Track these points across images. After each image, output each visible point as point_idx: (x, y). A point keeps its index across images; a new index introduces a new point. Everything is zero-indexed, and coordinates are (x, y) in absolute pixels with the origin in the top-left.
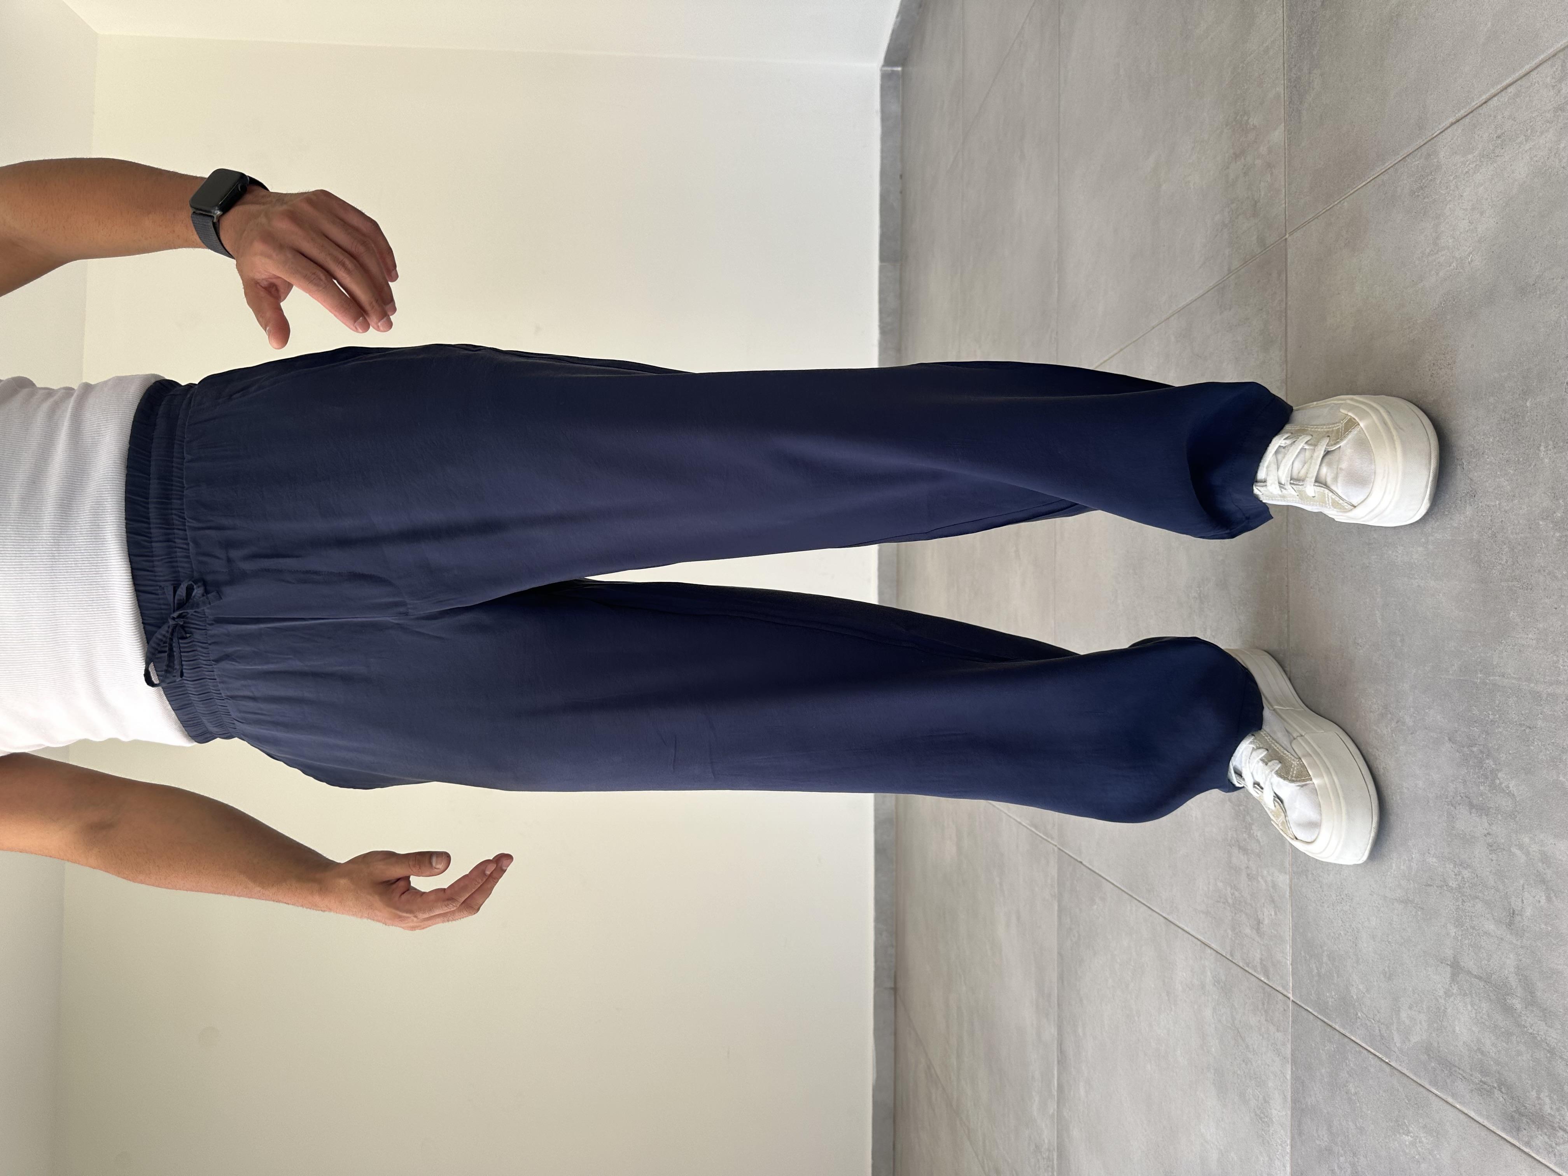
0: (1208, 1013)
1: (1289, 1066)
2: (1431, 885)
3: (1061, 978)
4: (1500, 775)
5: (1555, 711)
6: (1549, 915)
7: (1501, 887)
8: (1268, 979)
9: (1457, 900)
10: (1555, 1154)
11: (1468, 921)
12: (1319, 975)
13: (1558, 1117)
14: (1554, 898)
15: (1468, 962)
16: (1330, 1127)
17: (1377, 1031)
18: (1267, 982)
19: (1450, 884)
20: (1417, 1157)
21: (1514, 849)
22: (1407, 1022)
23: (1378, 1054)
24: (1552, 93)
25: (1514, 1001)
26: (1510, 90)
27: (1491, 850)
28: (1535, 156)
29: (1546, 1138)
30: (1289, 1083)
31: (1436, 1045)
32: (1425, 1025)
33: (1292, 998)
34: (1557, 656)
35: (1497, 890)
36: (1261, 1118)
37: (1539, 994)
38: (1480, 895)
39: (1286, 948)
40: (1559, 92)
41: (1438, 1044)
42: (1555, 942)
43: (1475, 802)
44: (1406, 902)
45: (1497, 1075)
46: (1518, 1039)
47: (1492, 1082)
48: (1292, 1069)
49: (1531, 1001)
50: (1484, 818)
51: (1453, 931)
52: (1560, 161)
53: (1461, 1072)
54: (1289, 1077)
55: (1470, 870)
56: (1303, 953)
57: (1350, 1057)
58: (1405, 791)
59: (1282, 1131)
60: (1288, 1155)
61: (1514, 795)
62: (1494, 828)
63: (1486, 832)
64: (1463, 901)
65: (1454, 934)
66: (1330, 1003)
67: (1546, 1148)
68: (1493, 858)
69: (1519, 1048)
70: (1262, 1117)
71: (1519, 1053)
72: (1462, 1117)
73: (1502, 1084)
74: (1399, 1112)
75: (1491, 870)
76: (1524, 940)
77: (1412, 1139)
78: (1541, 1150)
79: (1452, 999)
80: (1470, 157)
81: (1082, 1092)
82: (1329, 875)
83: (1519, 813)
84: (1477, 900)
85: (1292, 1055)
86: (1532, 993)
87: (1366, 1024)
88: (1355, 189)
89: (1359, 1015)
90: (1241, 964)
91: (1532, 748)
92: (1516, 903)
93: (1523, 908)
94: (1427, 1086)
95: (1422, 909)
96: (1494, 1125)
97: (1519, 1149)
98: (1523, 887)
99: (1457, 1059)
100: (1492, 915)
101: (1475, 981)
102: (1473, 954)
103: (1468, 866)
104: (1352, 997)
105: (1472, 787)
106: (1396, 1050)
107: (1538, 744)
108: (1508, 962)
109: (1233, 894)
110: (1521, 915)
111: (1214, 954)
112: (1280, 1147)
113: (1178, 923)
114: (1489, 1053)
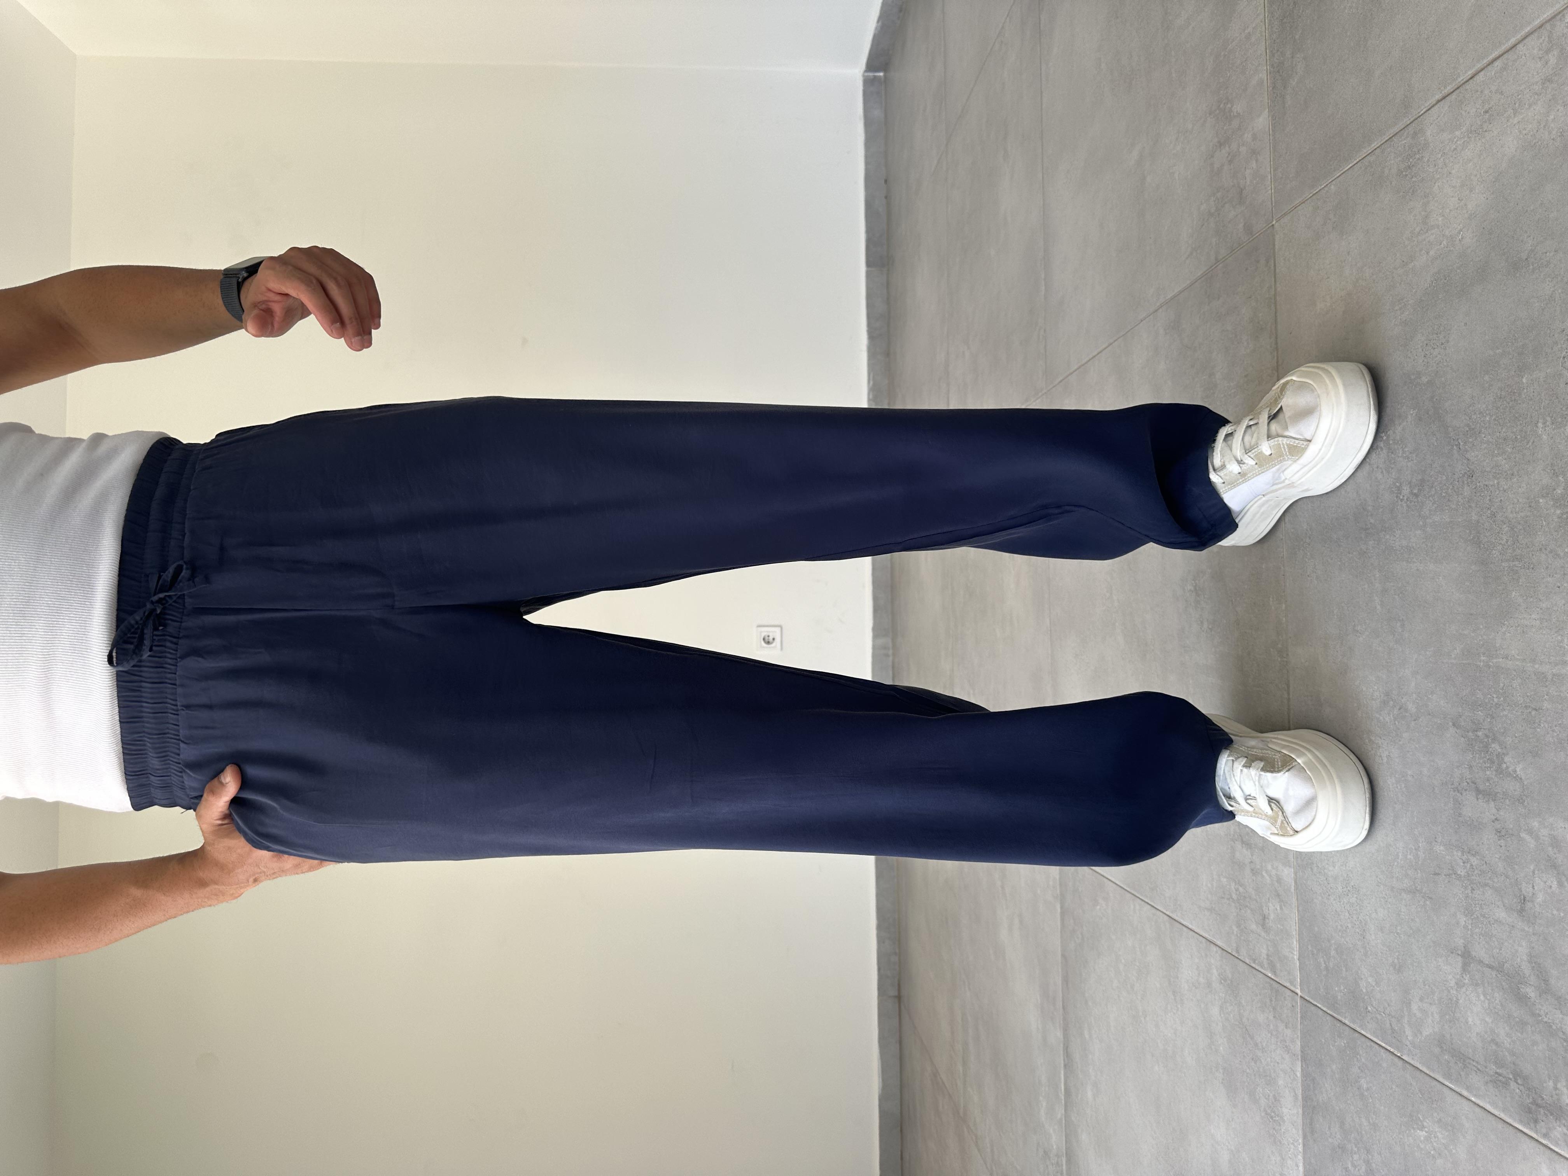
0: (1215, 1011)
1: (1299, 1063)
2: (1439, 874)
3: (1066, 980)
4: (1506, 759)
5: (1560, 692)
6: (1561, 901)
7: (1511, 873)
8: (1275, 973)
9: (1466, 888)
11: (1478, 909)
12: (1327, 968)
15: (1479, 951)
16: (1342, 1124)
17: (1388, 1025)
18: (1274, 978)
19: (1459, 872)
20: (1432, 1152)
21: (1523, 835)
22: (1419, 1015)
23: (1389, 1048)
24: (1539, 65)
25: (1527, 990)
26: (1498, 64)
27: (1500, 836)
28: (1525, 129)
30: (1300, 1081)
31: (1448, 1036)
32: (1437, 1017)
33: (1300, 994)
35: (1507, 876)
36: (1272, 1117)
37: (1553, 981)
38: (1489, 882)
39: (1293, 942)
40: (1547, 63)
41: (1451, 1035)
43: (1481, 787)
44: (1413, 891)
45: (1512, 1067)
46: (1533, 1028)
47: (1508, 1073)
48: (1302, 1066)
49: (1545, 989)
50: (1492, 804)
51: (1463, 920)
52: (1550, 133)
53: (1474, 1064)
54: (1299, 1074)
55: (1478, 857)
56: (1309, 947)
57: (1361, 1052)
58: (1410, 778)
59: (1294, 1129)
60: (1301, 1154)
61: (1521, 779)
62: (1502, 813)
63: (1494, 818)
64: (1473, 889)
65: (1464, 923)
66: (1339, 997)
68: (1502, 845)
69: (1534, 1038)
70: (1272, 1116)
71: (1534, 1043)
72: (1477, 1110)
73: (1517, 1075)
74: (1413, 1106)
75: (1500, 857)
76: (1536, 926)
77: (1426, 1134)
78: (1560, 1142)
79: (1464, 989)
80: (1458, 133)
81: (1090, 1094)
82: (1334, 867)
83: (1527, 797)
84: (1487, 888)
85: (1302, 1052)
86: (1546, 981)
87: (1376, 1018)
88: (1342, 172)
89: (1369, 1008)
90: (1247, 961)
91: (1539, 730)
92: (1527, 890)
93: (1534, 894)
94: (1441, 1080)
95: (1431, 898)
96: (1511, 1116)
97: (1537, 1140)
98: (1534, 872)
99: (1470, 1051)
100: (1503, 902)
101: (1487, 970)
102: (1484, 942)
103: (1477, 853)
104: (1362, 990)
105: (1478, 772)
106: (1408, 1043)
107: (1544, 726)
108: (1520, 949)
109: (1237, 890)
110: (1532, 901)
111: (1220, 951)
112: (1292, 1146)
113: (1182, 921)
114: (1503, 1043)
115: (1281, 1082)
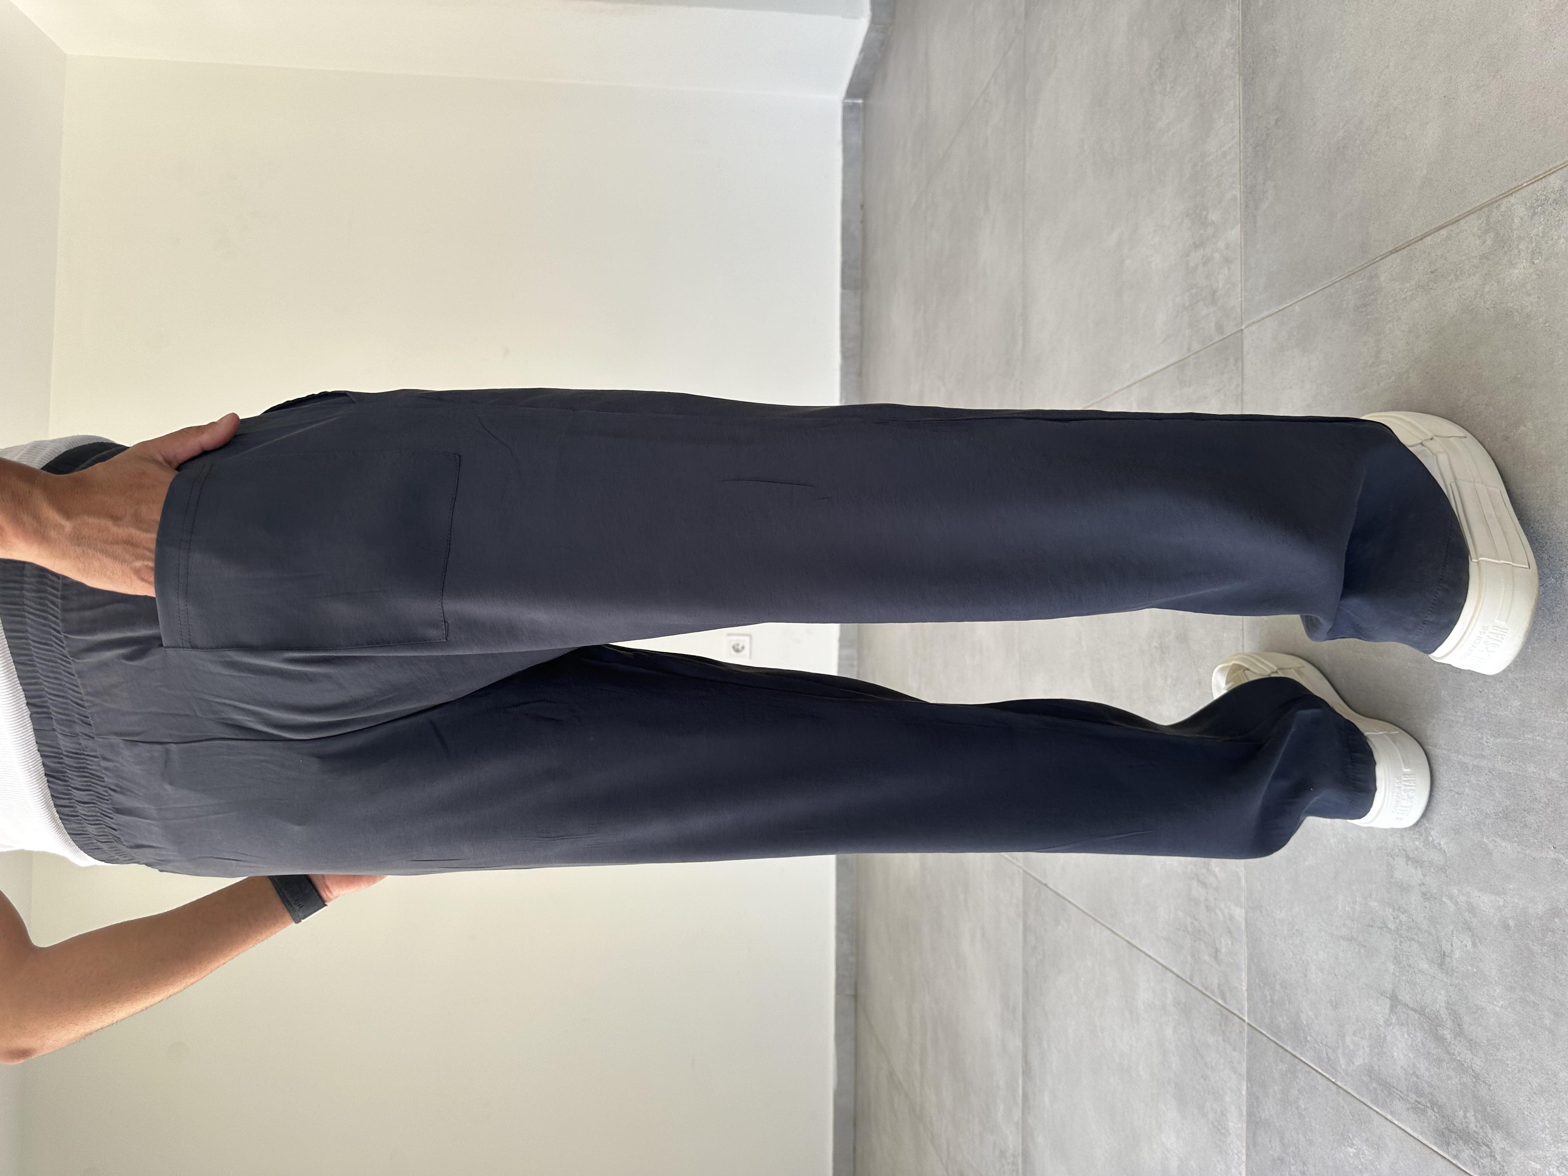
0: (1169, 1032)
1: (1245, 1083)
2: (1372, 926)
3: (1026, 993)
4: (1432, 833)
5: (1479, 781)
6: (1475, 958)
7: (1433, 932)
8: (1225, 1002)
9: (1395, 940)
10: (1479, 1166)
11: (1405, 959)
12: (1272, 1001)
13: (1482, 1134)
14: (1479, 944)
15: (1405, 996)
16: (1282, 1139)
17: (1324, 1054)
18: (1223, 1004)
19: (1390, 926)
20: (1360, 1167)
21: (1444, 899)
22: (1352, 1047)
23: (1325, 1074)
24: (1478, 242)
25: (1444, 1032)
26: (1443, 232)
27: (1425, 899)
28: (1464, 295)
29: (1471, 1152)
30: (1245, 1098)
31: (1376, 1067)
32: (1367, 1050)
33: (1247, 1020)
34: (1482, 734)
35: (1430, 934)
36: (1219, 1130)
37: (1465, 1026)
38: (1415, 937)
39: (1242, 975)
40: (1484, 242)
41: (1379, 1066)
42: (1479, 982)
43: (1411, 855)
44: (1350, 939)
45: (1429, 1096)
46: (1448, 1065)
47: (1426, 1102)
48: (1247, 1085)
49: (1459, 1032)
50: (1419, 871)
51: (1392, 968)
52: (1485, 303)
53: (1399, 1093)
54: (1244, 1093)
55: (1406, 915)
56: (1257, 981)
57: (1300, 1076)
58: (1350, 840)
59: (1238, 1142)
60: (1244, 1164)
61: (1444, 851)
62: (1428, 879)
63: (1420, 882)
64: (1401, 942)
65: (1392, 970)
66: (1282, 1027)
67: (1471, 1162)
68: (1427, 906)
69: (1449, 1073)
70: (1219, 1128)
71: (1449, 1078)
72: (1399, 1131)
73: (1434, 1104)
74: (1345, 1126)
75: (1425, 916)
76: (1453, 979)
77: (1355, 1151)
78: (1467, 1163)
79: (1391, 1028)
80: (1408, 285)
81: (1047, 1100)
82: (1281, 912)
83: (1449, 867)
84: (1413, 942)
85: (1247, 1073)
86: (1460, 1026)
87: (1315, 1047)
88: (1305, 296)
89: (1309, 1038)
90: (1200, 988)
91: (1460, 811)
92: (1446, 947)
93: (1452, 951)
94: (1369, 1104)
95: (1365, 946)
96: (1427, 1139)
97: (1448, 1160)
98: (1452, 931)
99: (1395, 1081)
100: (1426, 955)
101: (1411, 1013)
102: (1409, 989)
103: (1405, 911)
104: (1302, 1022)
105: (1408, 842)
106: (1342, 1071)
107: (1465, 809)
108: (1439, 997)
109: (1192, 923)
110: (1451, 957)
111: (1174, 977)
112: (1236, 1156)
113: (1139, 946)
114: (1423, 1076)
115: (1227, 1099)
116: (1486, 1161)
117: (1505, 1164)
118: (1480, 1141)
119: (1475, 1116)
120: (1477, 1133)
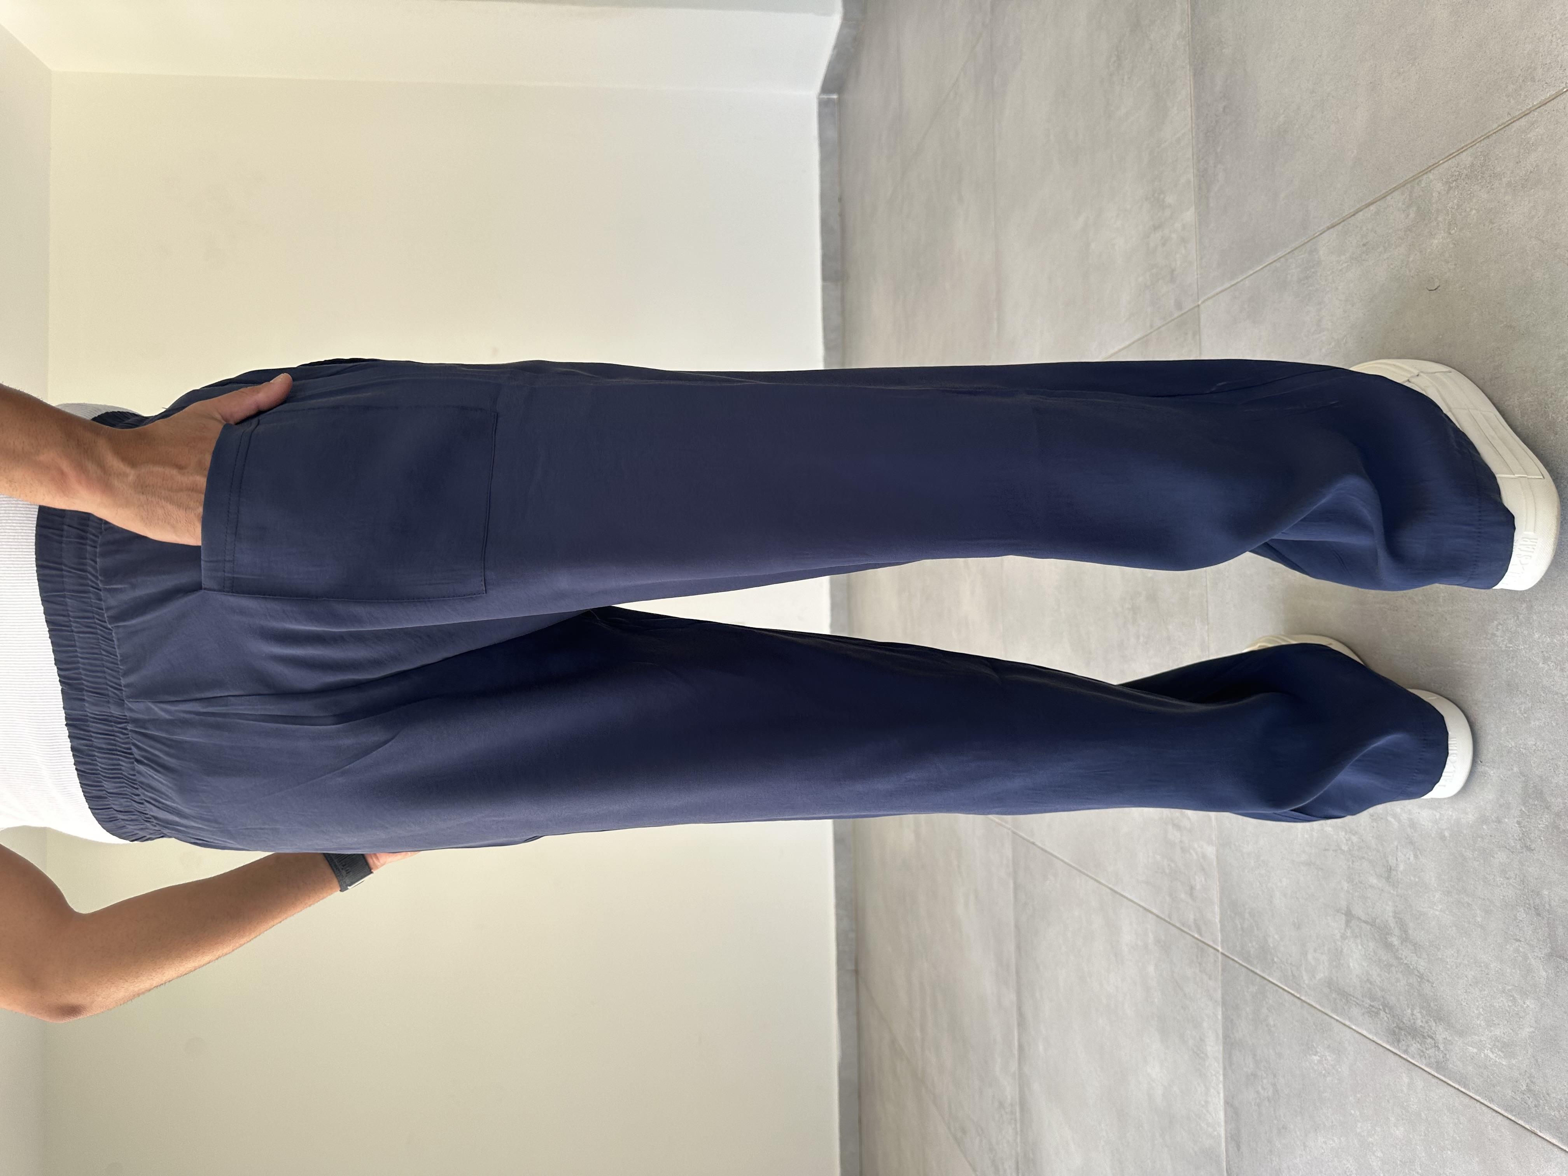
0: (1151, 969)
1: (1220, 1008)
2: (1328, 850)
3: (1018, 948)
6: (1417, 869)
7: (1381, 849)
8: (1201, 935)
9: (1348, 861)
10: (1425, 1057)
11: (1357, 877)
12: (1242, 929)
13: (1427, 1028)
14: (1420, 855)
15: (1358, 910)
16: (1255, 1055)
17: (1290, 972)
18: (1199, 938)
19: (1343, 848)
20: (1324, 1072)
21: (1390, 818)
22: (1313, 963)
23: (1291, 991)
24: (1402, 216)
25: (1393, 939)
26: (1372, 208)
28: (1392, 264)
29: (1418, 1045)
30: (1221, 1023)
31: (1335, 979)
32: (1326, 964)
33: (1220, 950)
35: (1378, 851)
36: (1198, 1055)
37: (1410, 932)
38: (1365, 855)
39: (1215, 909)
40: (1408, 215)
41: (1337, 977)
42: (1421, 890)
44: (1309, 864)
45: (1382, 1000)
46: (1396, 969)
47: (1379, 1005)
48: (1222, 1010)
49: (1405, 939)
51: (1346, 886)
52: (1410, 271)
53: (1355, 999)
54: (1220, 1017)
56: (1229, 912)
57: (1269, 996)
59: (1216, 1063)
60: (1221, 1083)
64: (1353, 862)
65: (1347, 888)
66: (1252, 952)
67: (1419, 1054)
70: (1199, 1053)
71: (1398, 980)
72: (1357, 1035)
73: (1385, 1005)
74: (1309, 1036)
75: (1373, 836)
76: (1399, 890)
77: (1319, 1058)
78: (1415, 1056)
79: (1347, 941)
80: (1343, 258)
81: (1041, 1048)
84: (1364, 860)
85: (1222, 998)
86: (1406, 932)
87: (1281, 967)
88: (1255, 271)
89: (1275, 960)
90: (1178, 925)
92: (1392, 861)
93: (1397, 864)
94: (1330, 1014)
95: (1322, 869)
96: (1381, 1039)
97: (1400, 1056)
98: (1397, 848)
99: (1351, 989)
100: (1375, 871)
101: (1364, 925)
102: (1361, 903)
103: (1356, 833)
104: (1269, 946)
106: (1305, 986)
108: (1388, 908)
109: (1169, 865)
110: (1397, 870)
111: (1154, 917)
112: (1214, 1077)
113: (1122, 893)
114: (1375, 982)
115: (1205, 1025)
116: (1431, 1052)
117: (1447, 1052)
118: (1425, 1034)
119: (1420, 1012)
120: (1424, 1028)
